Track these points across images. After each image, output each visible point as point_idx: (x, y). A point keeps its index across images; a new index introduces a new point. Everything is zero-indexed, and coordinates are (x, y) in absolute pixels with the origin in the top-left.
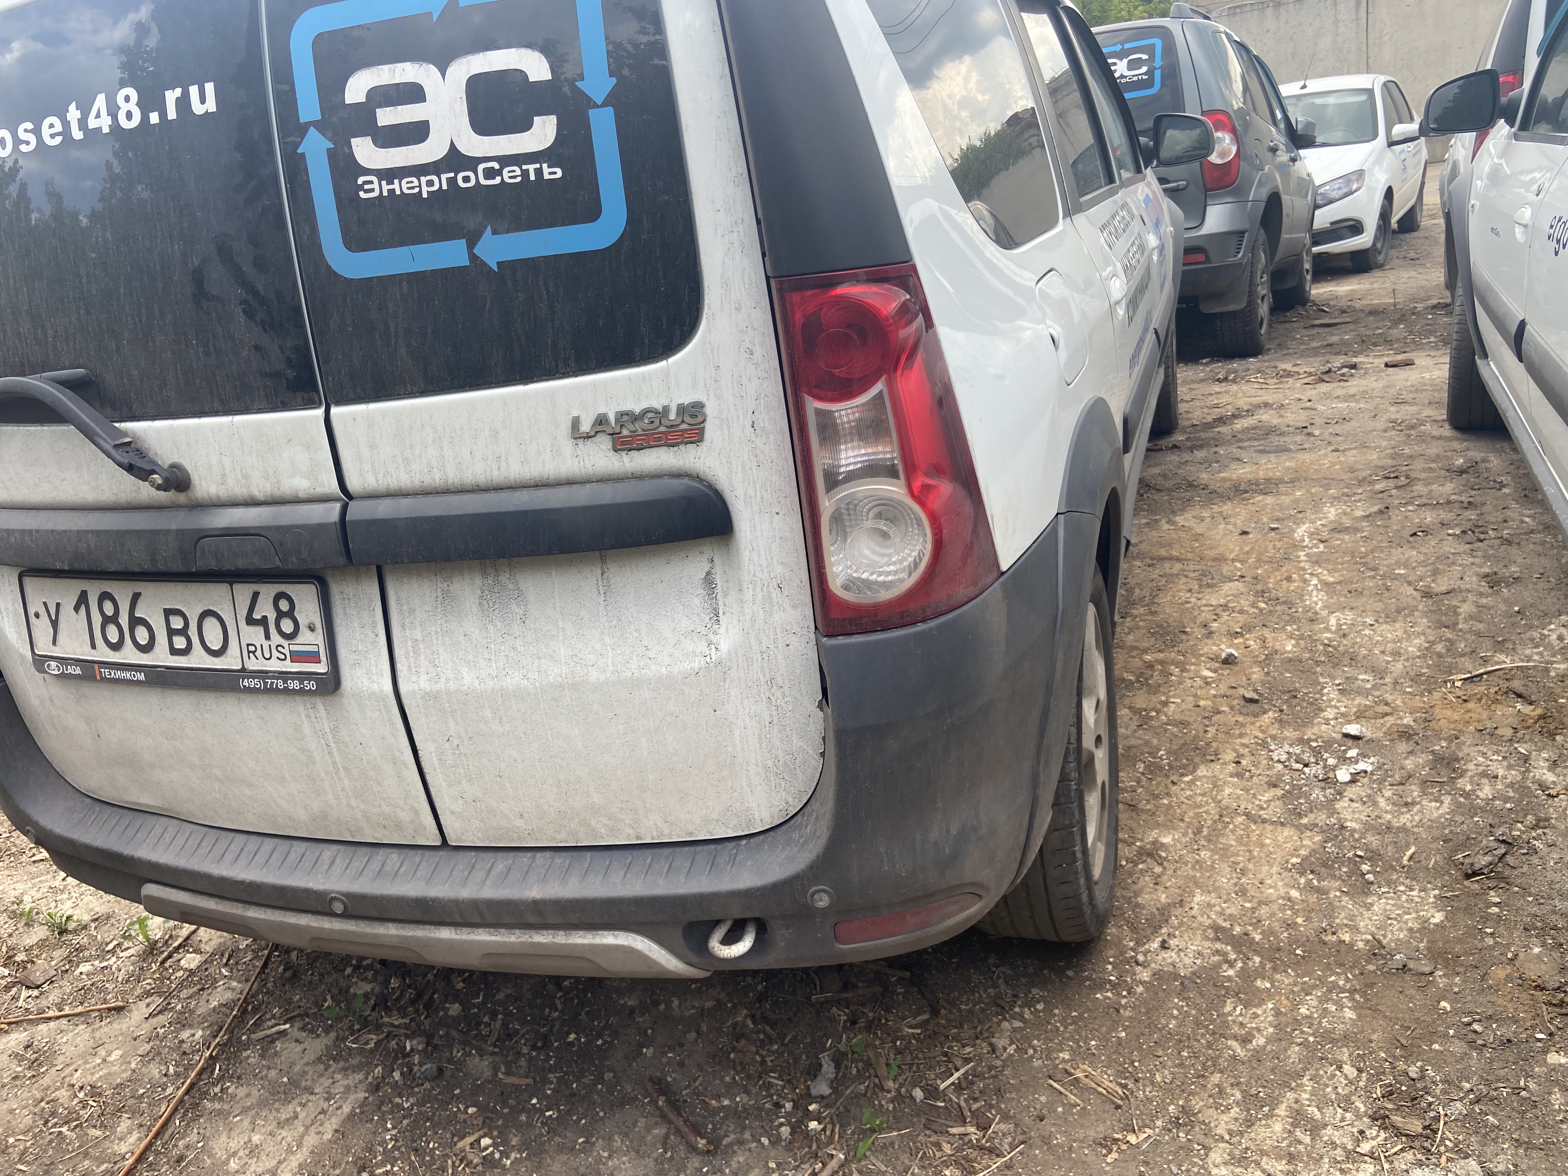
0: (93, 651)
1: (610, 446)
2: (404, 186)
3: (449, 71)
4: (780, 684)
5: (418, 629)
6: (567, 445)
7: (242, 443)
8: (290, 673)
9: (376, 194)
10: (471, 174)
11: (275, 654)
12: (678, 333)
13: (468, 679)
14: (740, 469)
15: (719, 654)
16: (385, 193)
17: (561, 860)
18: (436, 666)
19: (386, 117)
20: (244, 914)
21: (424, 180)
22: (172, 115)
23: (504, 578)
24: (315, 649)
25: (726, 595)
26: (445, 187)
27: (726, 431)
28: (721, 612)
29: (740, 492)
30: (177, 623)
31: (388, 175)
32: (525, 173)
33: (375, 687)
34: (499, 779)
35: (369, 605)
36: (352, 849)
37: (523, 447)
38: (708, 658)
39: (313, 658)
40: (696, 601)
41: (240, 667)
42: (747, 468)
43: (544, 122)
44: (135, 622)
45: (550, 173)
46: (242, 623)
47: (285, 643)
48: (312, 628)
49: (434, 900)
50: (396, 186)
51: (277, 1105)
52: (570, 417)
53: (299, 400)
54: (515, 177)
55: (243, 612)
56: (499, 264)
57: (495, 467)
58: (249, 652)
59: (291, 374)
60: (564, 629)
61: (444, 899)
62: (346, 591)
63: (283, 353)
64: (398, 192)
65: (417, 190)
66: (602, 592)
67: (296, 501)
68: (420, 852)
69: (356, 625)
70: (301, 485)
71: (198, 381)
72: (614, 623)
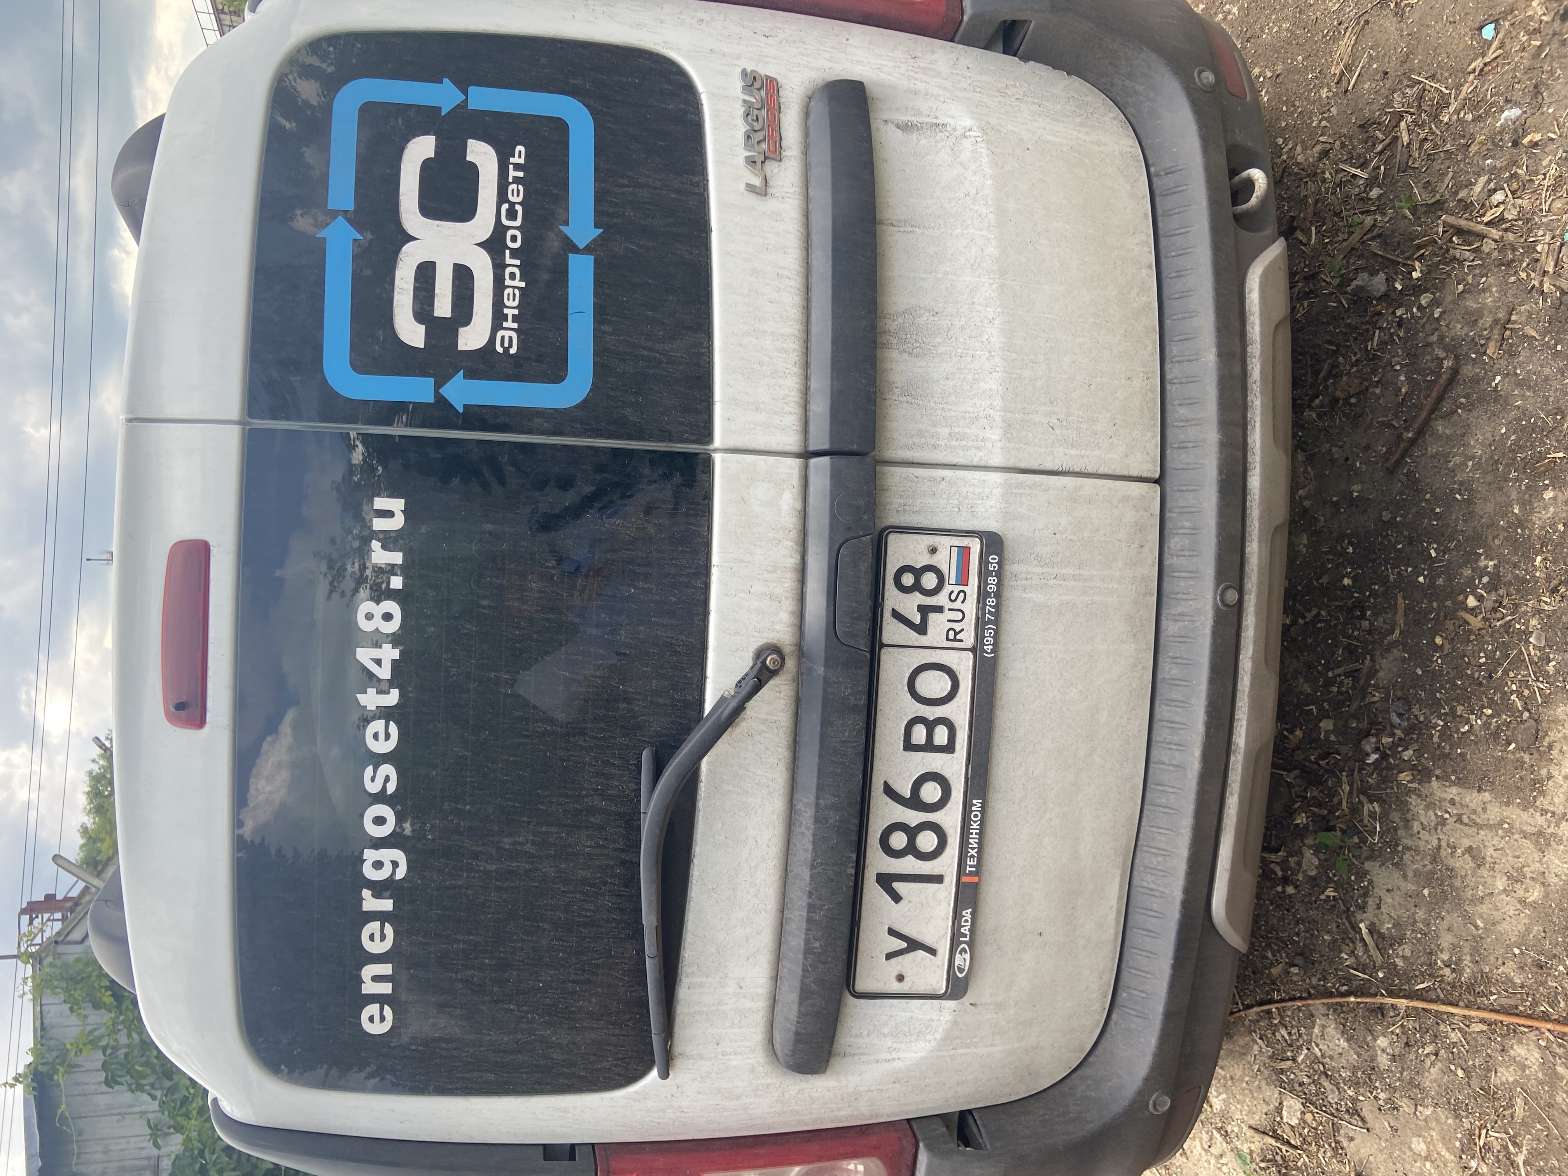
0: (946, 880)
1: (776, 164)
2: (512, 305)
3: (411, 232)
4: (1004, 86)
5: (939, 430)
6: (771, 205)
7: (742, 561)
8: (979, 587)
9: (514, 335)
10: (510, 233)
11: (958, 605)
12: (678, 77)
13: (991, 383)
14: (805, 58)
15: (974, 128)
16: (515, 326)
17: (1173, 349)
18: (977, 418)
19: (443, 307)
20: (1242, 751)
21: (508, 282)
22: (397, 558)
23: (893, 326)
24: (955, 550)
25: (919, 113)
26: (518, 262)
27: (770, 60)
28: (935, 121)
29: (827, 65)
30: (919, 734)
31: (498, 318)
32: (517, 180)
33: (997, 492)
34: (1093, 387)
35: (912, 481)
36: (1165, 600)
37: (770, 247)
38: (979, 139)
39: (965, 552)
40: (924, 141)
41: (971, 655)
42: (805, 52)
43: (472, 151)
44: (915, 802)
45: (520, 157)
46: (924, 640)
47: (947, 589)
48: (933, 551)
49: (1221, 473)
50: (510, 312)
51: (1458, 883)
52: (746, 193)
53: (704, 477)
54: (518, 191)
55: (912, 637)
56: (596, 226)
57: (787, 281)
58: (955, 640)
59: (677, 479)
60: (946, 273)
61: (1220, 459)
62: (896, 506)
63: (655, 482)
64: (516, 312)
65: (517, 292)
66: (910, 229)
67: (804, 514)
68: (1168, 515)
69: (931, 501)
70: (789, 501)
71: (673, 599)
72: (941, 222)
